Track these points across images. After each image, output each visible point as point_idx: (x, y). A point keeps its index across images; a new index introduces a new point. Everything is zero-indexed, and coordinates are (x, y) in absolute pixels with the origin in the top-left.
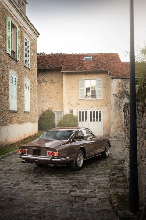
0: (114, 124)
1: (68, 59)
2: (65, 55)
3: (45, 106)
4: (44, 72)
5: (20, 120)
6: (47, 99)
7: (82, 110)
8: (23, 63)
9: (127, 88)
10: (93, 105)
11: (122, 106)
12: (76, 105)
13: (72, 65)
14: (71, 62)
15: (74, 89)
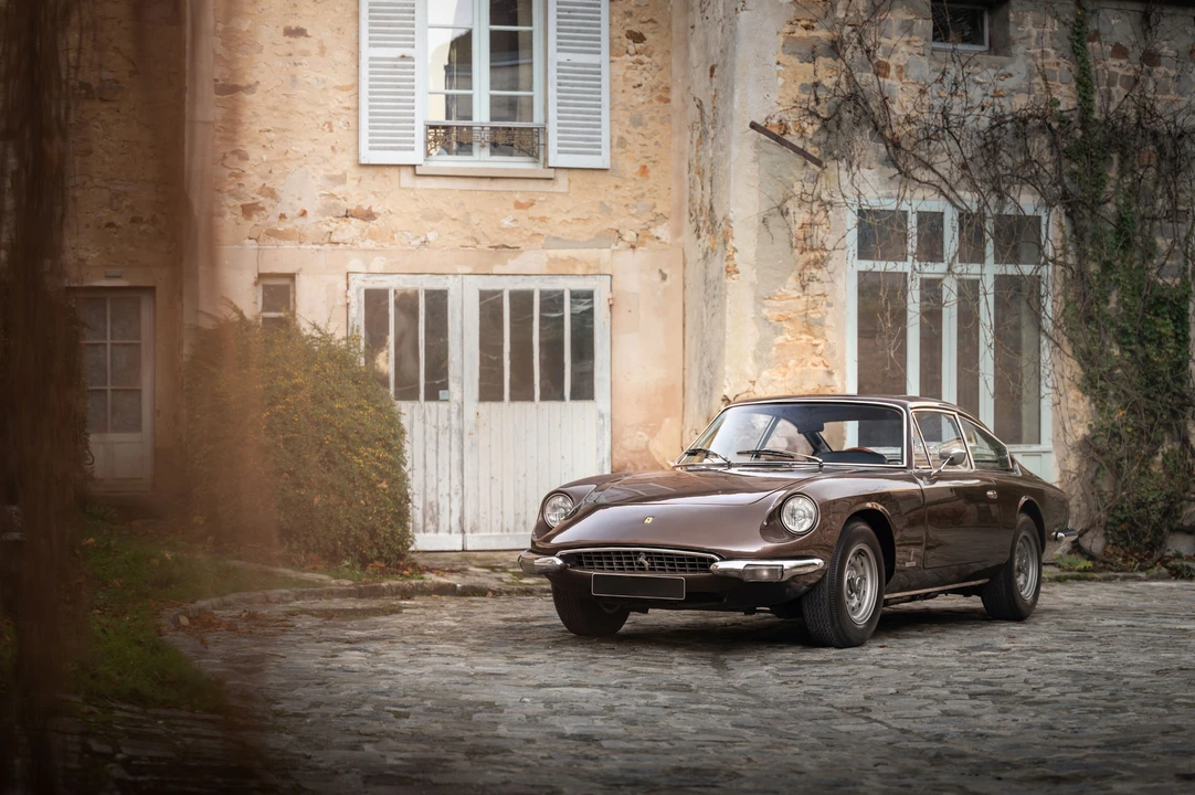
9: (879, 64)
10: (510, 230)
11: (829, 246)
12: (327, 229)
15: (307, 54)
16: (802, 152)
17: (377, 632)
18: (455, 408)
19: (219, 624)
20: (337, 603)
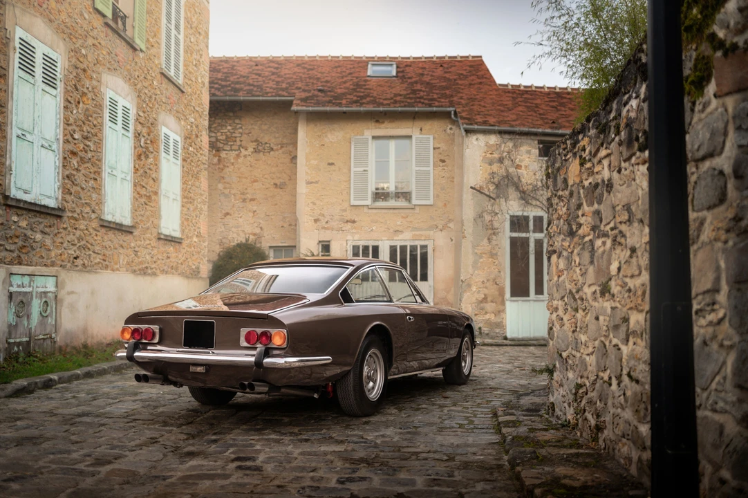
0: (474, 289)
1: (314, 72)
2: (306, 59)
3: (233, 229)
4: (231, 114)
5: (141, 263)
6: (241, 205)
7: (361, 243)
8: (157, 62)
9: (518, 165)
10: (400, 225)
11: (499, 227)
12: (340, 226)
13: (330, 89)
14: (326, 79)
15: (334, 171)
16: (489, 196)
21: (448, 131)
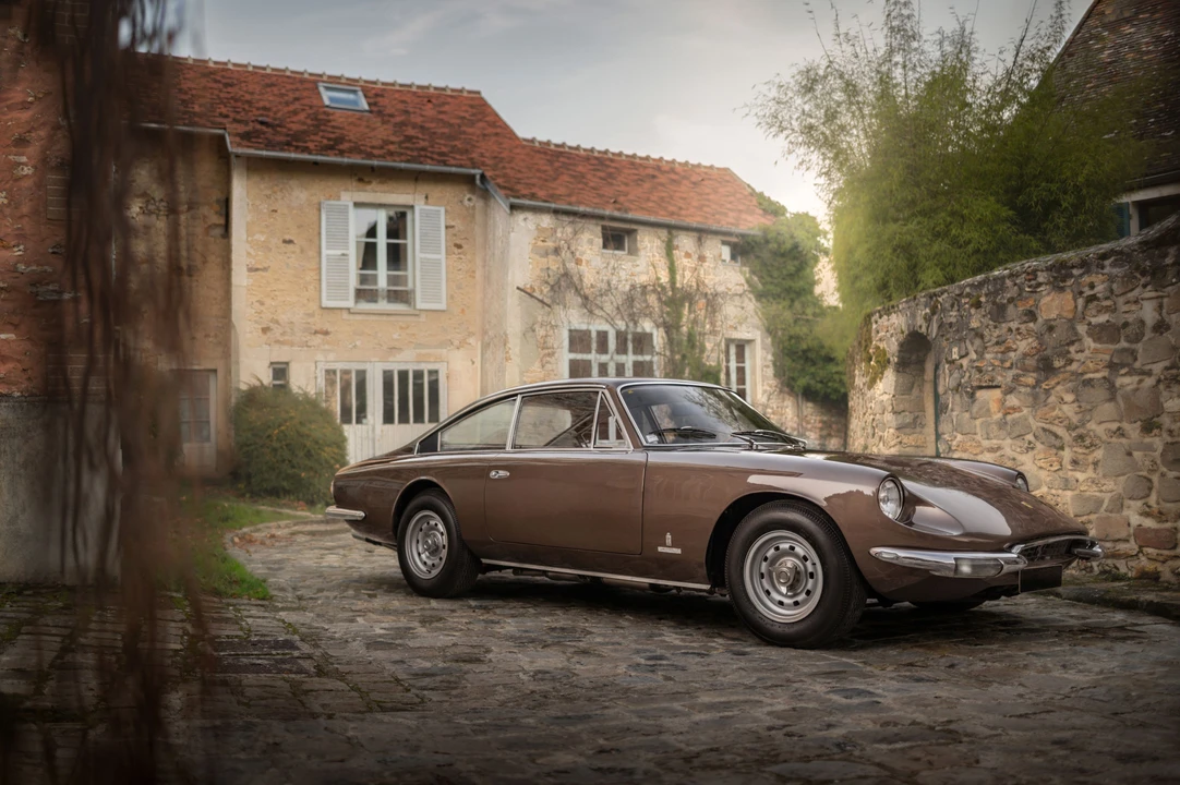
1: (235, 89)
7: (339, 366)
9: (577, 259)
10: (397, 340)
11: (555, 346)
12: (305, 339)
13: (277, 122)
14: (261, 104)
15: (293, 252)
16: (542, 301)
17: (341, 543)
18: (370, 427)
19: (256, 541)
20: (315, 527)
21: (466, 203)
